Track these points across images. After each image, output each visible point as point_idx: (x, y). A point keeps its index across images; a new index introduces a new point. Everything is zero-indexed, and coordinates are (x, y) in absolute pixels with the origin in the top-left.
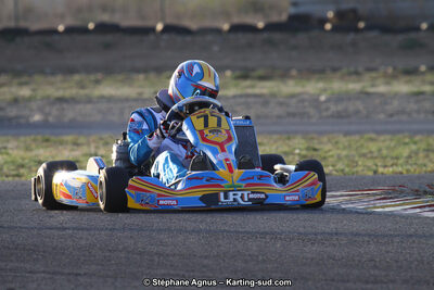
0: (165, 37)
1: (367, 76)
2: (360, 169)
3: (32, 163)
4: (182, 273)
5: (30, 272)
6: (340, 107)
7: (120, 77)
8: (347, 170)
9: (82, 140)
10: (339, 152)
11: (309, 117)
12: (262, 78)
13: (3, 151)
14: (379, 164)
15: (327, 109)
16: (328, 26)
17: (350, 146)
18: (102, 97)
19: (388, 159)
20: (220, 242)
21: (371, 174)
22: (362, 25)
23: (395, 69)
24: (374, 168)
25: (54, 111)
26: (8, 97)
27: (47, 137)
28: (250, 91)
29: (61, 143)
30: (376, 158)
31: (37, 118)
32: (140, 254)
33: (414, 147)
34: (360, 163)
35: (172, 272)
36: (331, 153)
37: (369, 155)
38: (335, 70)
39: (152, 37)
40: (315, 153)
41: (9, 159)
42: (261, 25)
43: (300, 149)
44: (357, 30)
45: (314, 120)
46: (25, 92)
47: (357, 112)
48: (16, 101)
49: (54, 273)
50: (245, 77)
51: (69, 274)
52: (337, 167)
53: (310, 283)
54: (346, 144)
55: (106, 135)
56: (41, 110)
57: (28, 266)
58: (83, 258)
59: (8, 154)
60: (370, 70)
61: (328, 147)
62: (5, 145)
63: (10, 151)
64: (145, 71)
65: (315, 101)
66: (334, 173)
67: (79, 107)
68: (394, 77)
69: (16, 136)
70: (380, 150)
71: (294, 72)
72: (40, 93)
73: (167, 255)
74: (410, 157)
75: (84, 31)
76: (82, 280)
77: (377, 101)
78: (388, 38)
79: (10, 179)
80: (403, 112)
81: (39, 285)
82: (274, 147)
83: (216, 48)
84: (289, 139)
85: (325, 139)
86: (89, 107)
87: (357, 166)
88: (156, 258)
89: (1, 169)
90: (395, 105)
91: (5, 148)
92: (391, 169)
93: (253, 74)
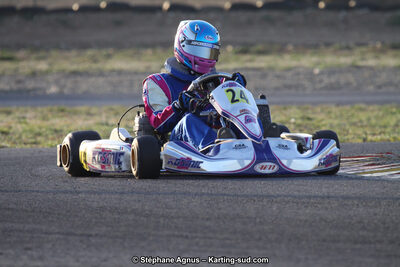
0: (172, 15)
1: (358, 51)
2: (350, 137)
3: (48, 132)
4: (185, 234)
5: (46, 233)
6: (333, 79)
7: (130, 52)
9: (94, 110)
10: (331, 121)
11: (304, 89)
12: (261, 53)
13: (22, 120)
14: (369, 132)
15: (321, 81)
16: (322, 5)
17: (341, 116)
18: (113, 71)
19: (377, 128)
20: (221, 205)
21: (360, 141)
22: (353, 4)
23: (383, 43)
24: (364, 136)
25: (69, 83)
26: (27, 70)
27: (62, 107)
28: (250, 65)
29: (76, 113)
30: (366, 126)
31: (53, 89)
32: (147, 216)
34: (350, 131)
35: (176, 233)
36: (324, 123)
37: (359, 124)
38: (328, 45)
39: (159, 15)
40: (309, 122)
41: (27, 128)
42: (259, 4)
43: (296, 119)
44: (348, 8)
45: (308, 92)
46: (42, 66)
47: (348, 84)
48: (34, 74)
49: (68, 234)
50: (245, 52)
51: (82, 235)
53: (304, 243)
54: (338, 113)
55: (116, 106)
56: (57, 82)
58: (94, 220)
59: (26, 123)
60: (360, 45)
61: (320, 117)
62: (23, 115)
63: (28, 121)
64: (153, 46)
65: (310, 75)
67: (93, 79)
68: (383, 51)
69: (34, 107)
70: (369, 119)
71: (290, 47)
72: (56, 67)
73: (172, 217)
74: (397, 125)
75: (96, 9)
76: (93, 240)
77: (367, 74)
78: (377, 15)
79: (28, 146)
80: (390, 84)
81: (53, 245)
84: (285, 109)
85: (318, 109)
86: (101, 80)
87: (348, 133)
88: (162, 220)
89: (20, 137)
90: (383, 78)
91: (24, 118)
92: (379, 137)
93: (253, 49)
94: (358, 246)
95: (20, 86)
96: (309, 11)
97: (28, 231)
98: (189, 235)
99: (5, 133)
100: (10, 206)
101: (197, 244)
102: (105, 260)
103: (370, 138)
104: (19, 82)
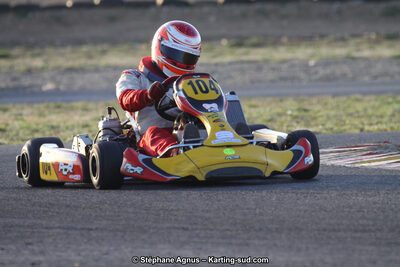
0: (166, 9)
1: (352, 42)
2: (347, 127)
3: (45, 128)
4: (185, 226)
5: (47, 228)
6: (328, 71)
7: (124, 47)
8: (335, 128)
9: (91, 105)
10: (328, 112)
11: (300, 80)
12: (256, 45)
13: (19, 117)
14: (366, 122)
15: (316, 73)
17: (338, 106)
18: (108, 67)
19: (373, 118)
20: (220, 197)
21: (357, 131)
23: (378, 34)
24: (361, 126)
25: (65, 80)
26: (22, 68)
27: (59, 103)
28: (245, 58)
29: (72, 109)
30: (362, 117)
31: (49, 86)
32: (147, 209)
33: (396, 106)
34: (347, 122)
35: (176, 225)
36: (320, 114)
37: (356, 115)
38: (322, 36)
39: (152, 10)
40: (303, 113)
41: (25, 125)
43: (292, 110)
45: (304, 83)
46: (38, 63)
47: (344, 75)
48: (29, 71)
49: (68, 229)
50: (239, 44)
51: (83, 229)
52: (327, 126)
53: (304, 233)
54: (335, 105)
56: (53, 79)
57: (44, 222)
59: (23, 120)
60: (354, 36)
61: (317, 108)
62: (20, 112)
63: (25, 118)
65: (305, 67)
66: (324, 131)
67: (87, 76)
68: (377, 42)
69: (31, 103)
70: (365, 110)
71: (285, 40)
72: (52, 64)
73: (172, 210)
74: (393, 115)
75: (92, 6)
76: (94, 234)
77: (362, 65)
78: (371, 6)
80: (386, 74)
81: (54, 240)
82: (268, 109)
83: (212, 19)
84: (281, 101)
85: (314, 100)
86: (96, 75)
87: (345, 124)
89: (17, 134)
90: (379, 68)
91: (21, 115)
92: (376, 127)
93: (248, 42)
95: (16, 83)
96: (303, 4)
97: (28, 226)
98: (190, 227)
99: (2, 130)
101: (197, 236)
102: (106, 254)
103: (367, 128)
104: (15, 79)
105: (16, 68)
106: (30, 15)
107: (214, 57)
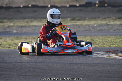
1: (108, 19)
3: (13, 44)
5: (13, 75)
6: (100, 28)
7: (38, 20)
8: (102, 46)
9: (27, 38)
10: (100, 41)
11: (91, 31)
12: (78, 20)
13: (5, 41)
15: (97, 29)
16: (97, 5)
17: (103, 39)
18: (33, 25)
19: (114, 43)
20: (66, 66)
21: (109, 47)
22: (106, 5)
23: (115, 17)
24: (110, 45)
25: (20, 29)
26: (7, 26)
27: (18, 37)
28: (75, 24)
29: (22, 39)
30: (110, 42)
31: (15, 31)
32: (44, 70)
33: (121, 39)
34: (106, 44)
35: (53, 75)
36: (97, 41)
37: (108, 42)
38: (99, 18)
39: (47, 9)
40: (93, 41)
42: (78, 5)
43: (89, 40)
44: (105, 7)
45: (93, 32)
46: (12, 24)
47: (105, 29)
48: (9, 27)
49: (19, 75)
50: (73, 20)
51: (24, 75)
52: (99, 45)
53: (91, 78)
54: (102, 38)
55: (34, 36)
56: (16, 29)
58: (27, 71)
59: (7, 42)
61: (97, 39)
62: (6, 39)
64: (45, 18)
65: (93, 26)
67: (27, 28)
68: (115, 20)
69: (9, 37)
70: (111, 40)
71: (87, 18)
72: (16, 25)
73: (51, 70)
74: (120, 42)
75: (28, 7)
76: (27, 77)
77: (111, 26)
78: (114, 8)
79: (7, 49)
80: (118, 29)
81: (15, 79)
83: (65, 12)
84: (86, 37)
85: (96, 37)
86: (29, 28)
88: (48, 71)
89: (5, 46)
90: (116, 27)
92: (114, 46)
93: (76, 19)
94: (108, 79)
95: (5, 30)
96: (93, 7)
98: (56, 75)
100: (2, 67)
103: (111, 46)
104: (4, 29)
105: (5, 26)
106: (10, 10)
107: (66, 23)
